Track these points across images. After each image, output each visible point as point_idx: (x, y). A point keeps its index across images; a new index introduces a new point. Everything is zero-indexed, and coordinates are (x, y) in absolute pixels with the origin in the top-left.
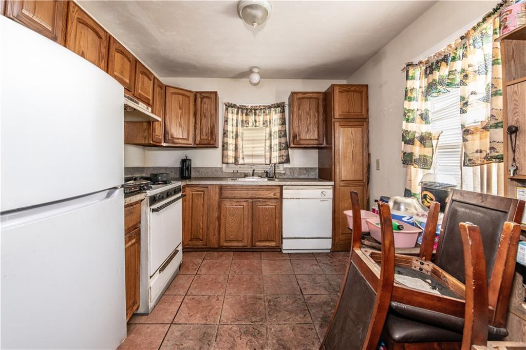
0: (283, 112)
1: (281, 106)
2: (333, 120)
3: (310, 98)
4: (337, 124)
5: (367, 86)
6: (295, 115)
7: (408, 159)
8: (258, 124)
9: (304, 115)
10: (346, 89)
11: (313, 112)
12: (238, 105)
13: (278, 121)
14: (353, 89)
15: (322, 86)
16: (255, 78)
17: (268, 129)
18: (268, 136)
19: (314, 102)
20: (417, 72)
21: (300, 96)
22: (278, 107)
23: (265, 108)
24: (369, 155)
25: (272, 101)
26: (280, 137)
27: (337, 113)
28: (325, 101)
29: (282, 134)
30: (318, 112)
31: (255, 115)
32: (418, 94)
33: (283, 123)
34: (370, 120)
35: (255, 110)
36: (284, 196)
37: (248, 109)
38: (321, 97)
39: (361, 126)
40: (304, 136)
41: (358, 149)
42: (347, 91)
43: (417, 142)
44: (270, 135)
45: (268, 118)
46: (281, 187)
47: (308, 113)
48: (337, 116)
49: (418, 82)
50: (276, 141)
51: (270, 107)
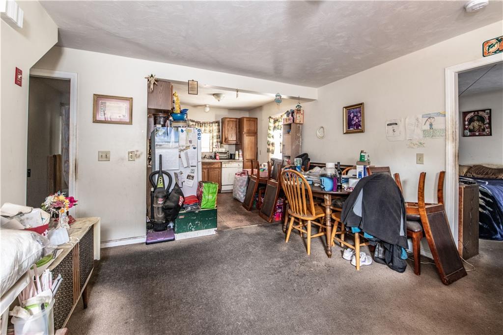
0: (219, 125)
1: (218, 122)
2: (243, 133)
3: (233, 121)
4: (245, 135)
5: (257, 118)
6: (226, 128)
7: (268, 151)
8: (206, 132)
9: (230, 129)
10: (249, 119)
11: (234, 128)
12: (195, 120)
13: (217, 131)
14: (251, 119)
15: (239, 115)
16: (208, 109)
17: (211, 134)
18: (211, 138)
19: (234, 123)
20: (272, 121)
21: (228, 119)
22: (216, 123)
23: (210, 123)
24: (257, 148)
25: (213, 120)
26: (217, 138)
27: (245, 130)
28: (239, 123)
29: (218, 137)
30: (236, 128)
31: (205, 126)
32: (272, 128)
33: (219, 132)
34: (258, 133)
35: (205, 124)
36: (223, 167)
37: (201, 123)
38: (238, 120)
39: (254, 136)
40: (230, 139)
41: (253, 146)
42: (249, 120)
43: (271, 145)
44: (213, 137)
45: (211, 128)
46: (221, 162)
47: (232, 128)
48: (245, 131)
49: (272, 125)
50: (215, 140)
51: (212, 123)
